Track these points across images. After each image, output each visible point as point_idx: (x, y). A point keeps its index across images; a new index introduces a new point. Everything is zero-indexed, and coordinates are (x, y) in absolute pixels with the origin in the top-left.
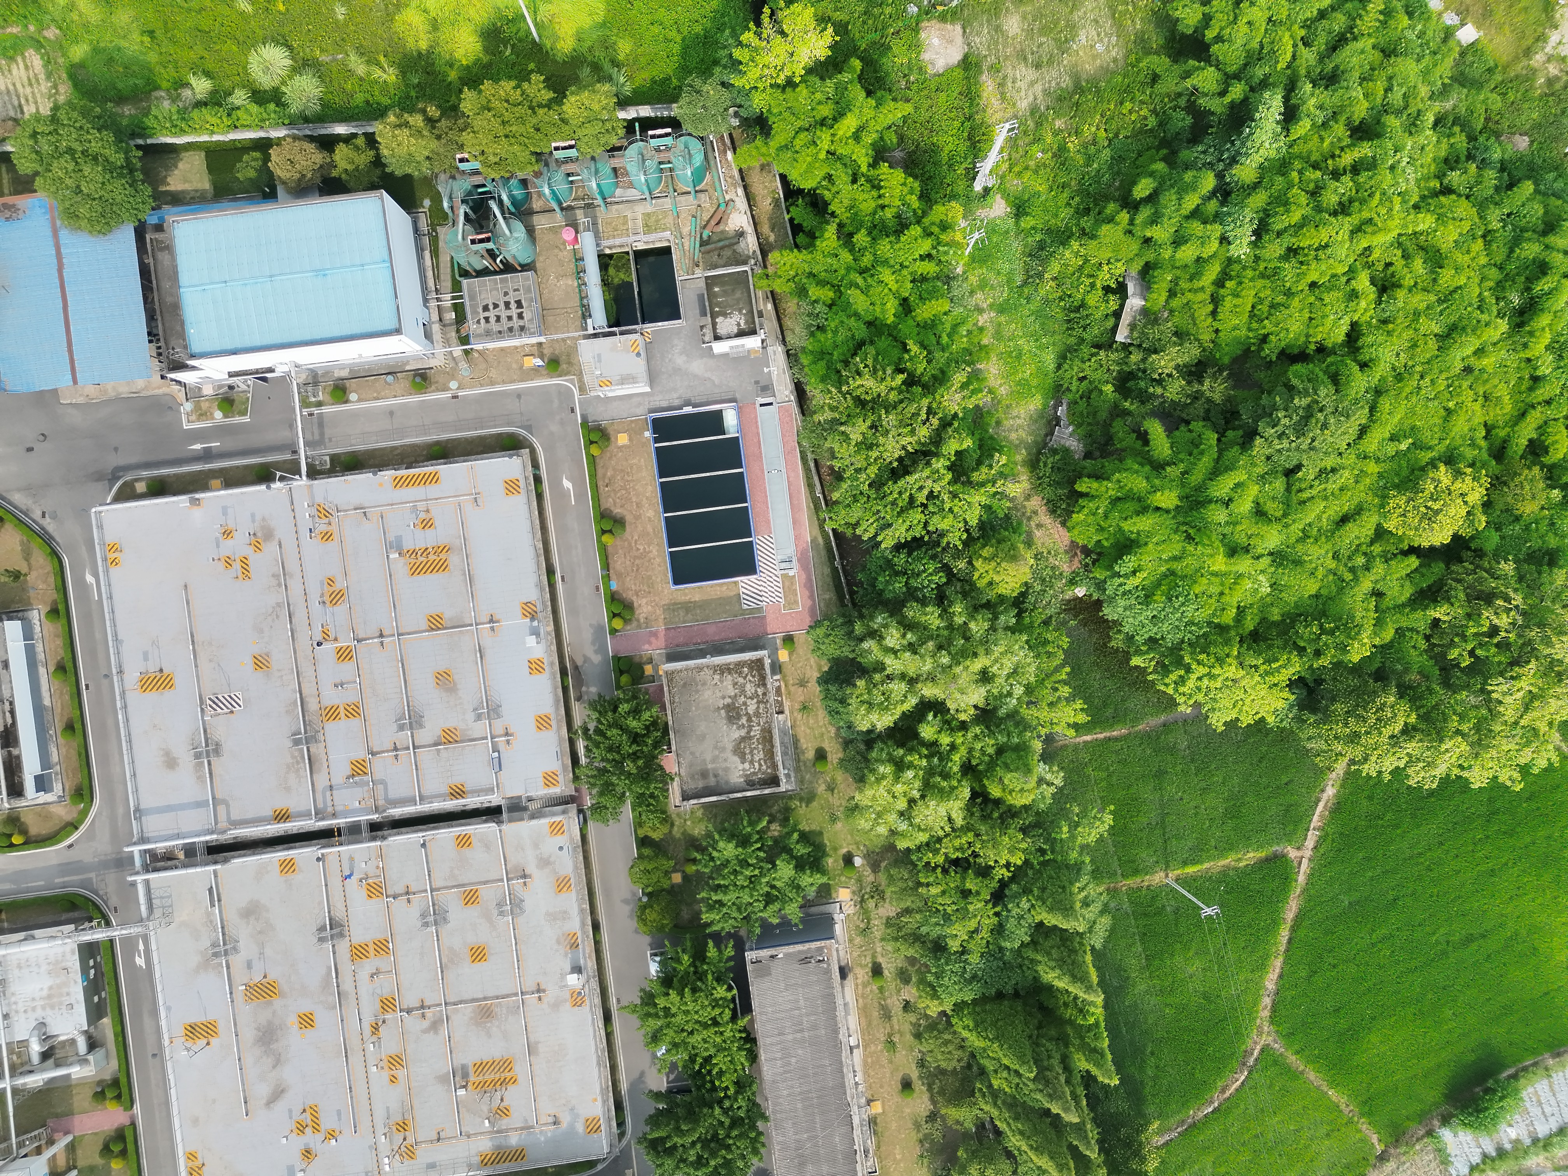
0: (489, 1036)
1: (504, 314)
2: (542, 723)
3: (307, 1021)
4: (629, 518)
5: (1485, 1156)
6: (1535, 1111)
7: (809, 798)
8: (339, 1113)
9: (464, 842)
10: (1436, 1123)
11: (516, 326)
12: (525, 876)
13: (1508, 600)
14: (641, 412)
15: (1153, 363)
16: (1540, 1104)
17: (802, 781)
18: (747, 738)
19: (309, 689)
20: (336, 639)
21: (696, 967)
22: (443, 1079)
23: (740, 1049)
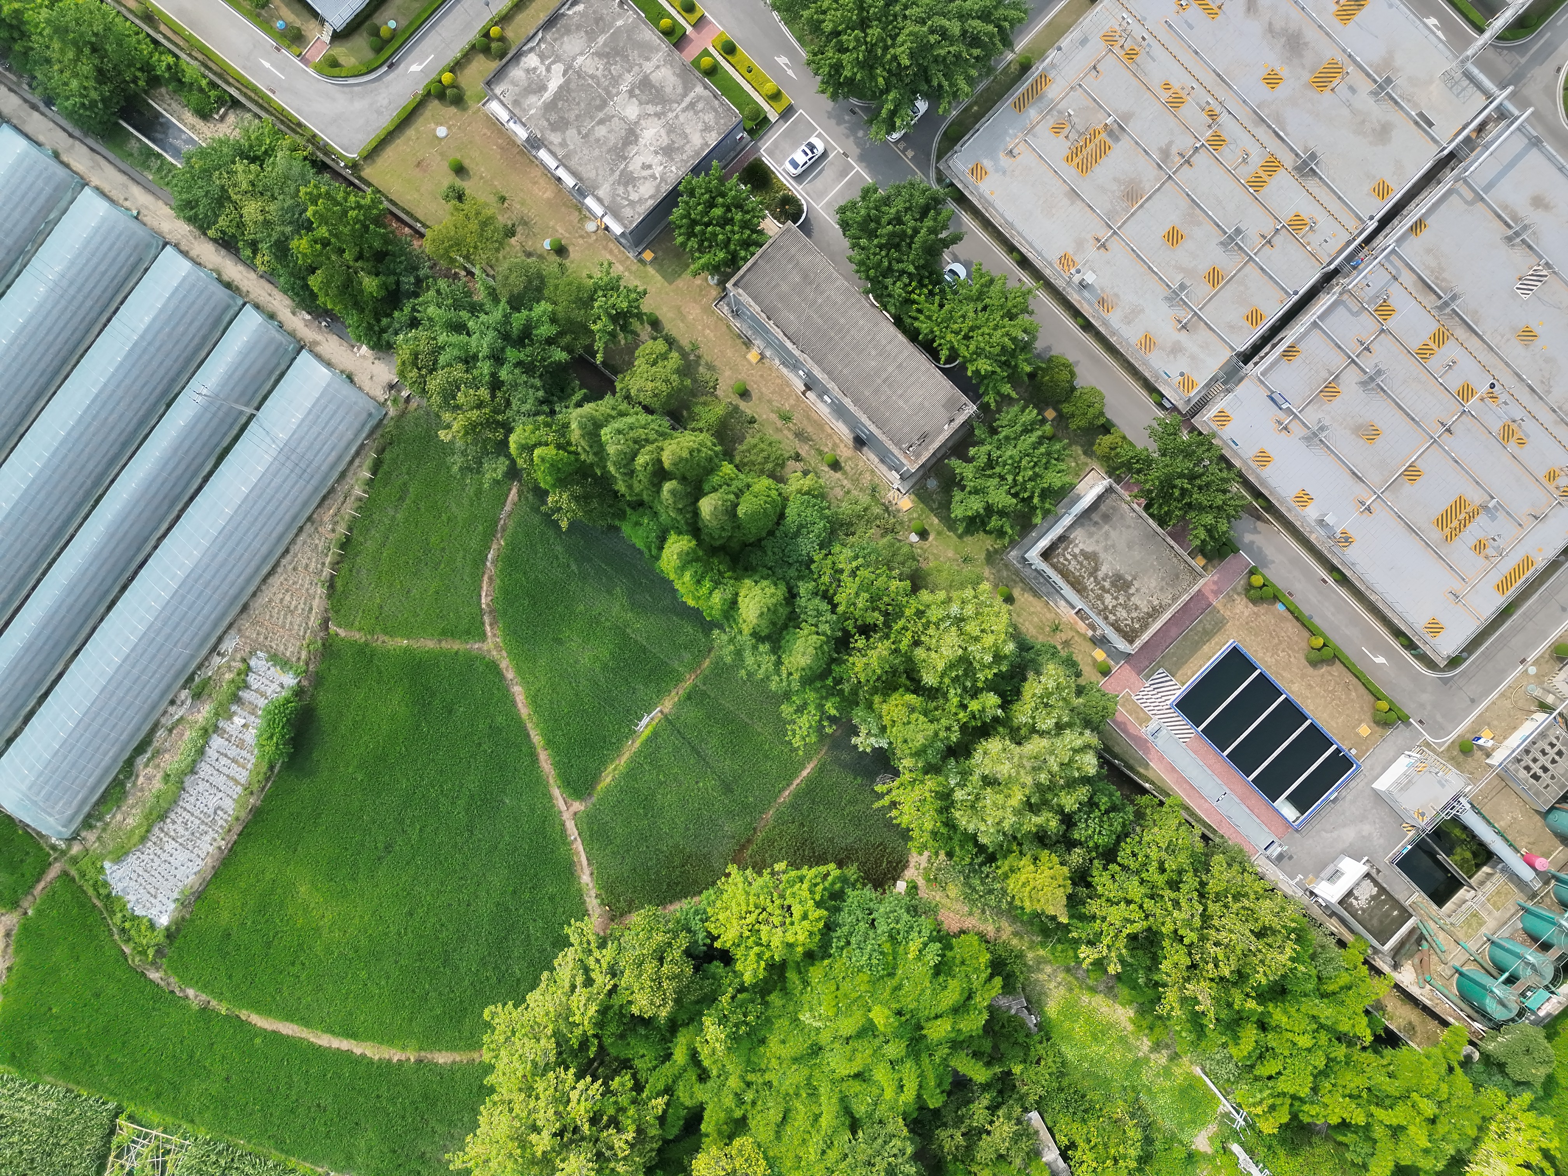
0: (1115, 179)
1: (1543, 760)
2: (1264, 458)
3: (1272, 80)
4: (1310, 670)
5: (247, 687)
6: (233, 752)
7: (991, 558)
8: (1191, 27)
9: (1254, 317)
10: (305, 683)
11: (1525, 758)
12: (1184, 327)
14: (1365, 763)
16: (234, 761)
17: (1006, 566)
18: (1093, 572)
19: (1473, 343)
20: (1482, 399)
21: (1012, 368)
22: (1127, 117)
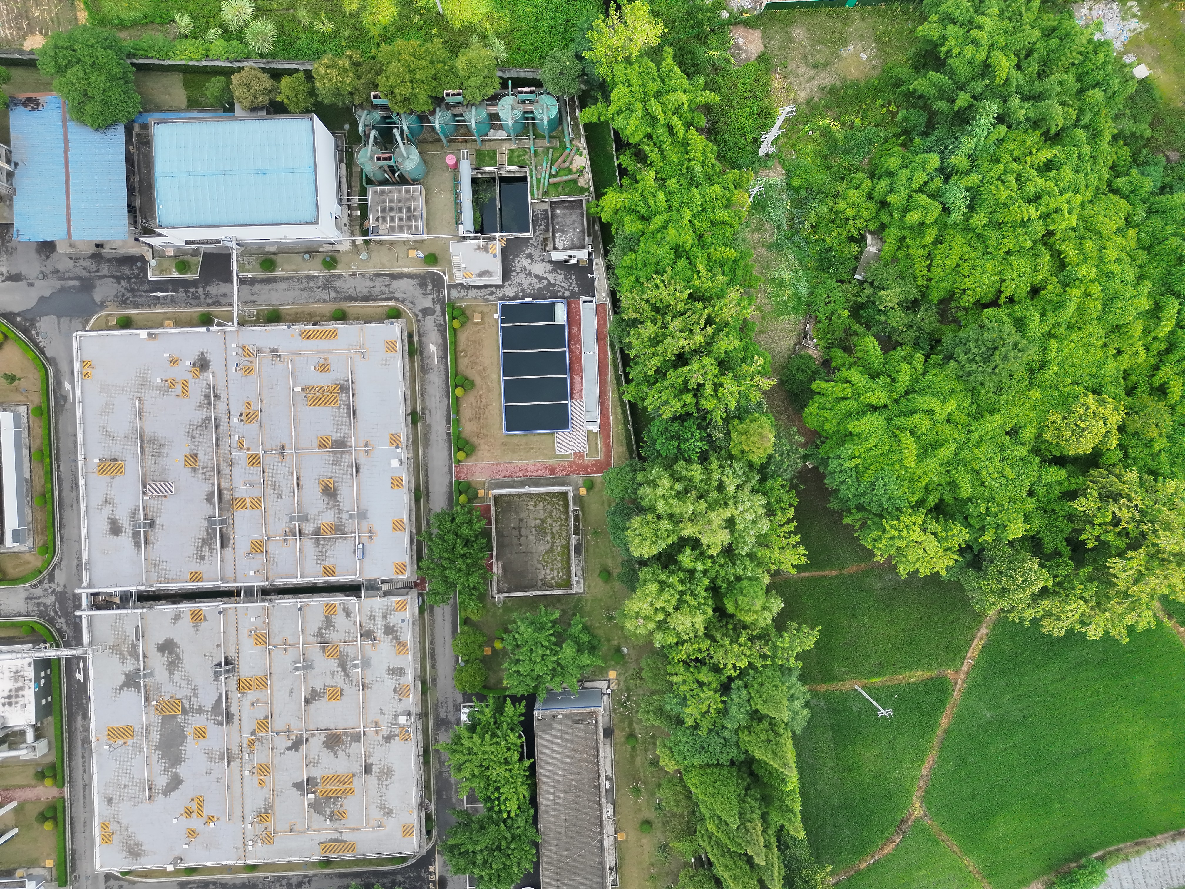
0: (336, 756)
1: (397, 216)
2: (398, 525)
3: (200, 733)
4: (477, 381)
9: (331, 609)
11: (405, 225)
12: (374, 639)
13: (1130, 499)
15: (880, 298)
16: (1120, 880)
17: (588, 587)
18: (550, 551)
19: (225, 485)
20: (248, 449)
21: (495, 718)
22: (299, 785)
23: (522, 784)
